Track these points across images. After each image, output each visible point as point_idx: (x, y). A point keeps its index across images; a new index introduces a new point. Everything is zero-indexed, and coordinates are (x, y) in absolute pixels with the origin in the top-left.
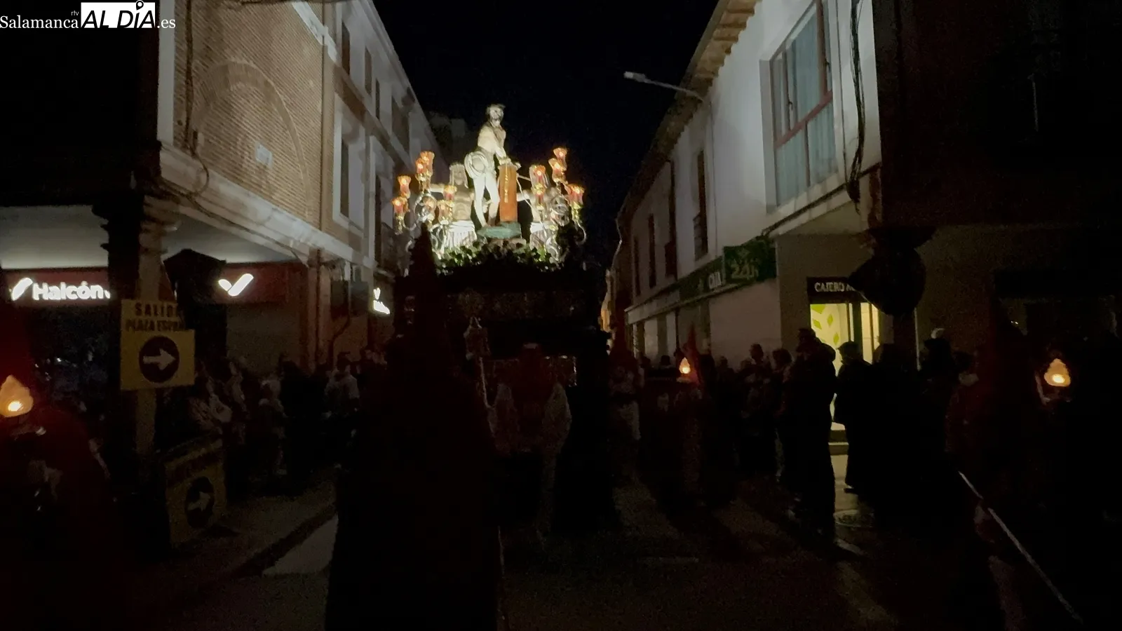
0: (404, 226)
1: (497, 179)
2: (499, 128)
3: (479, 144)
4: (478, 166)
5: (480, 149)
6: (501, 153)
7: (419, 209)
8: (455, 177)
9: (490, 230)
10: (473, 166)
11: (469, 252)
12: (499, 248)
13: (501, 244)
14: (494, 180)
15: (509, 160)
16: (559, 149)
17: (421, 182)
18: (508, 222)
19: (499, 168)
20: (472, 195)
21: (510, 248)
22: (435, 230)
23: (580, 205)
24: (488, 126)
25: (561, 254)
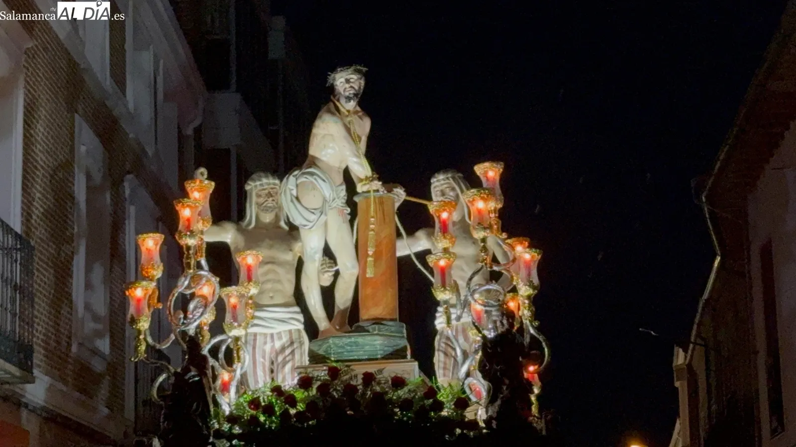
0: (150, 340)
1: (352, 222)
2: (356, 112)
3: (313, 151)
4: (312, 200)
5: (314, 163)
6: (361, 169)
7: (184, 302)
8: (259, 205)
9: (337, 341)
10: (297, 198)
11: (291, 400)
12: (354, 388)
13: (358, 382)
14: (347, 226)
15: (377, 185)
16: (487, 164)
17: (189, 248)
18: (378, 321)
19: (356, 199)
20: (297, 247)
21: (378, 389)
22: (214, 351)
23: (534, 288)
24: (329, 111)
25: (492, 400)
